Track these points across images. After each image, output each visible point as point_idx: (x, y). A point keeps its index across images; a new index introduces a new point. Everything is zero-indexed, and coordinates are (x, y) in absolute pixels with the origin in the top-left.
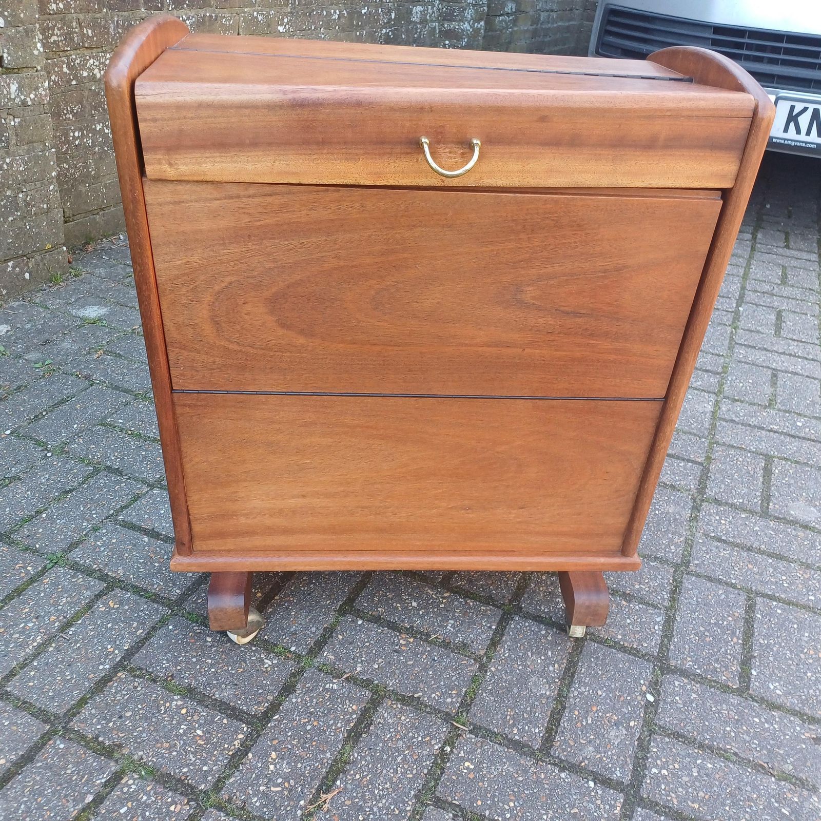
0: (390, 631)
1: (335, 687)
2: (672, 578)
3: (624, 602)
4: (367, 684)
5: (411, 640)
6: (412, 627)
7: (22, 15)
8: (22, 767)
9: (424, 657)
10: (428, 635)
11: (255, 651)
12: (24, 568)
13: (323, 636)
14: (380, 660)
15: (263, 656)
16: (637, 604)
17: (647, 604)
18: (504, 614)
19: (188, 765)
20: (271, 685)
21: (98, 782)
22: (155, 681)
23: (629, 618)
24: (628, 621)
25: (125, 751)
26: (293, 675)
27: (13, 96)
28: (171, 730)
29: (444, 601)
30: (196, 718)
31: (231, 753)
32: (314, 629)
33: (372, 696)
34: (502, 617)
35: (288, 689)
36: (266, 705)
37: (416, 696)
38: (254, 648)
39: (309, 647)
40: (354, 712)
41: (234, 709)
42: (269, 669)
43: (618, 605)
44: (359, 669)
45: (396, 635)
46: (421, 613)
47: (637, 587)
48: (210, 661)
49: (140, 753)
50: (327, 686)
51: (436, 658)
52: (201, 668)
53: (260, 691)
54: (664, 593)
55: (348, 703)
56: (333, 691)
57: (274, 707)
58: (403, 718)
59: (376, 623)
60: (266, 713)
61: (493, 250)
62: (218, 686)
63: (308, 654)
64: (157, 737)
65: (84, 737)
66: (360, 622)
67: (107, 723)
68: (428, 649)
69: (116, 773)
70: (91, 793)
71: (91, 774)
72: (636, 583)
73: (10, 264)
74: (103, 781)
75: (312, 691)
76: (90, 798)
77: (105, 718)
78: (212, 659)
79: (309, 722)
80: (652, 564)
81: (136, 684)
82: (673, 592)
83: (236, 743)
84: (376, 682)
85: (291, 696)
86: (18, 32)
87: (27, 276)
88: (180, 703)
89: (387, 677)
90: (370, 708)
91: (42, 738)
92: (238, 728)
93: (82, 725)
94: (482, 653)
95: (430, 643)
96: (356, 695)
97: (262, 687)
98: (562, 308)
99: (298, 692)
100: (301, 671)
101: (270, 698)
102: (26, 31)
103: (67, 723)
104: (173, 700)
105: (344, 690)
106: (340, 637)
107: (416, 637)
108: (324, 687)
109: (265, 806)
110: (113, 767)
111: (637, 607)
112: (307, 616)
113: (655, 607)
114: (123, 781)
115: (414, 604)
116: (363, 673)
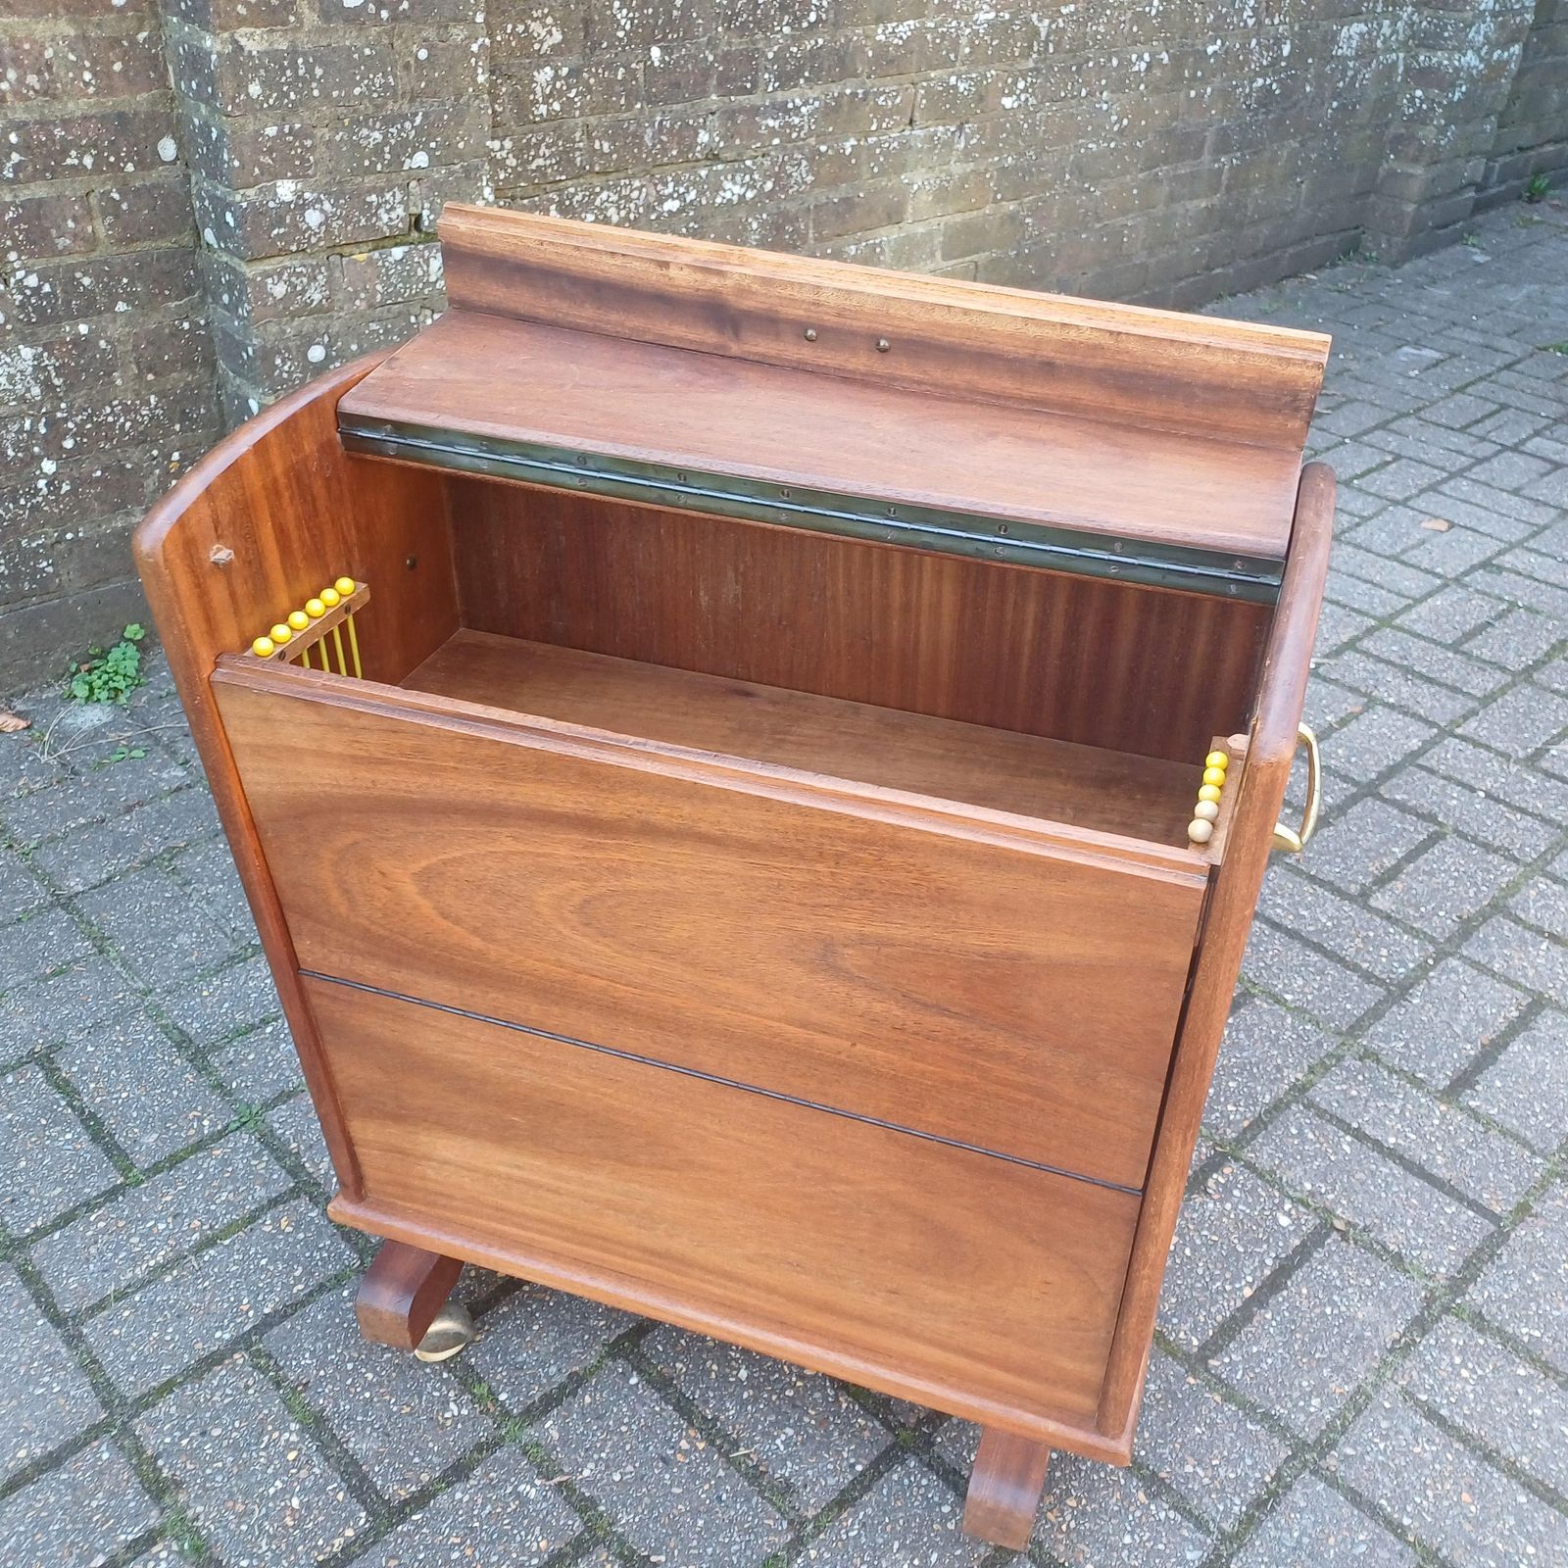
0: (675, 1415)
1: (533, 1493)
2: (1273, 1472)
3: (1141, 1496)
4: (584, 1506)
5: (701, 1446)
6: (716, 1419)
7: (461, 145)
8: (42, 1472)
9: (706, 1487)
10: (735, 1445)
11: (444, 1381)
12: (200, 1119)
13: (562, 1387)
14: (630, 1468)
15: (452, 1394)
16: (1166, 1506)
17: (1187, 1514)
18: (893, 1447)
19: (251, 1556)
20: (438, 1454)
21: (123, 1537)
22: (278, 1385)
23: (1132, 1533)
24: (1127, 1539)
25: (182, 1498)
26: (479, 1448)
27: (433, 279)
28: (259, 1483)
29: (799, 1384)
30: (303, 1474)
31: (320, 1558)
32: (553, 1370)
33: (582, 1533)
34: (886, 1453)
35: (458, 1472)
36: (413, 1489)
37: (653, 1559)
38: (445, 1375)
39: (529, 1402)
40: (538, 1553)
41: (364, 1478)
42: (449, 1423)
43: (1126, 1496)
44: (586, 1473)
45: (679, 1427)
46: (745, 1395)
47: (1189, 1469)
48: (370, 1376)
49: (200, 1509)
50: (521, 1488)
51: (724, 1497)
52: (352, 1384)
53: (416, 1460)
54: (1238, 1502)
55: (537, 1533)
56: (523, 1500)
57: (422, 1498)
59: (659, 1390)
60: (405, 1503)
61: (771, 879)
62: (360, 1430)
63: (521, 1414)
64: (235, 1489)
65: (139, 1451)
66: (634, 1381)
67: (181, 1438)
68: (721, 1473)
69: (152, 1530)
70: (104, 1554)
71: (119, 1520)
72: (1190, 1460)
74: (130, 1538)
75: (494, 1487)
76: (100, 1561)
77: (181, 1428)
78: (376, 1374)
79: (460, 1545)
80: (1249, 1426)
81: (250, 1383)
82: (1259, 1504)
83: (337, 1542)
84: (602, 1508)
85: (457, 1486)
86: (451, 173)
88: (294, 1438)
89: (624, 1505)
90: (567, 1555)
91: (88, 1431)
92: (353, 1515)
93: (148, 1429)
94: (811, 1513)
95: (730, 1461)
96: (558, 1521)
97: (422, 1452)
98: (915, 996)
99: (472, 1482)
100: (496, 1444)
101: (425, 1477)
102: (466, 171)
103: (131, 1418)
104: (287, 1429)
105: (544, 1505)
106: (588, 1399)
107: (712, 1443)
108: (517, 1486)
110: (154, 1519)
111: (1162, 1515)
112: (555, 1340)
113: (1200, 1524)
114: (155, 1550)
115: (743, 1374)
116: (589, 1483)
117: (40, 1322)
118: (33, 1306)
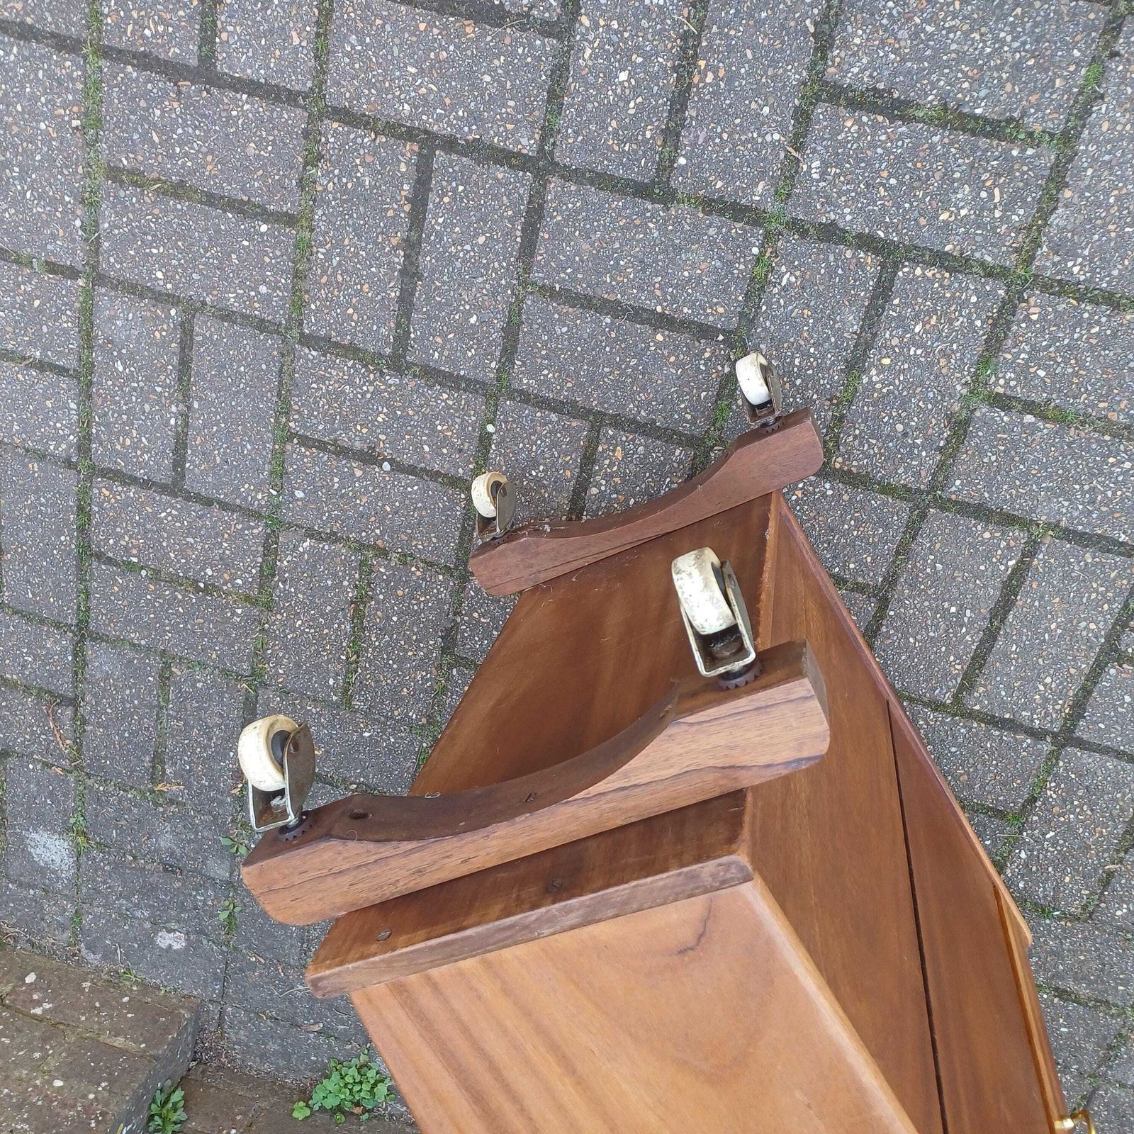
0: (690, 104)
1: (816, 164)
4: (803, 117)
5: (702, 63)
6: (675, 69)
8: (991, 511)
9: (732, 32)
10: (685, 36)
11: (769, 306)
13: (721, 212)
14: (754, 106)
15: (776, 291)
19: (971, 323)
20: (826, 260)
21: (1005, 419)
22: (841, 419)
25: (956, 408)
26: (804, 234)
28: (919, 365)
29: (602, 22)
30: (895, 342)
31: (947, 275)
32: (712, 231)
33: (824, 101)
35: (831, 233)
36: (862, 255)
37: (812, 29)
38: (764, 308)
39: (748, 227)
40: (858, 122)
41: (874, 297)
42: (798, 273)
44: (776, 136)
45: (698, 93)
46: (640, 60)
48: (797, 362)
49: (959, 388)
50: (816, 176)
51: (732, 11)
52: (811, 367)
53: (840, 272)
55: (843, 135)
56: (825, 165)
57: (866, 242)
58: (857, 41)
59: (678, 135)
60: (876, 252)
62: (839, 333)
63: (761, 226)
64: (932, 378)
65: (941, 465)
66: (682, 161)
67: (918, 447)
68: (715, 28)
69: (990, 404)
70: (1022, 420)
71: (995, 432)
73: (38, 1011)
74: (1003, 414)
75: (827, 197)
76: (1029, 418)
77: (911, 452)
78: (793, 358)
79: (883, 185)
81: (851, 438)
83: (929, 274)
84: (796, 102)
85: (841, 225)
87: (31, 978)
88: (874, 372)
89: (784, 86)
90: (846, 99)
91: (949, 510)
92: (906, 280)
93: (923, 473)
95: (701, 27)
96: (826, 127)
97: (831, 273)
99: (832, 216)
100: (794, 225)
101: (849, 254)
103: (922, 492)
104: (870, 382)
105: (819, 148)
106: (719, 184)
107: (695, 56)
108: (818, 181)
109: (1024, 200)
110: (982, 411)
112: (688, 251)
114: (1001, 390)
115: (623, 76)
116: (782, 128)
117: (892, 613)
118: (884, 629)
